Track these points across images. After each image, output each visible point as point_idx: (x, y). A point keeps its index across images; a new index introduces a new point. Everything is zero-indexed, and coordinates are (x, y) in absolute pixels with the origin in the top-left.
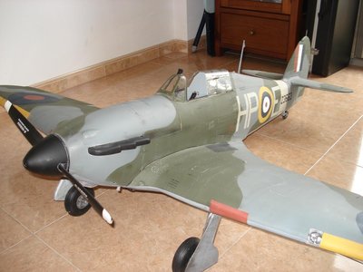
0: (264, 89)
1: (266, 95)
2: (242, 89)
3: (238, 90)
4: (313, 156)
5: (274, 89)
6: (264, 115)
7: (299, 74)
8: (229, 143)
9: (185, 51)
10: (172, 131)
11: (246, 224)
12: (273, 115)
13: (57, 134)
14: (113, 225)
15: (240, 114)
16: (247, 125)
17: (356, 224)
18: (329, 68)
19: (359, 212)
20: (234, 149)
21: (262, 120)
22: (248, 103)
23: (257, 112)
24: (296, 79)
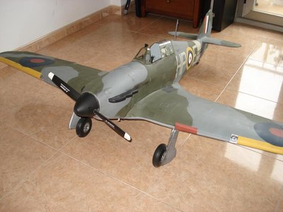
0: (189, 49)
1: (190, 52)
2: (178, 51)
3: (176, 53)
4: (219, 89)
5: (194, 47)
6: (189, 65)
7: (206, 35)
8: (173, 85)
9: (119, 13)
10: (146, 83)
11: (196, 134)
12: (194, 64)
13: (90, 92)
14: (130, 141)
15: (178, 67)
16: (181, 73)
17: (254, 130)
18: (222, 26)
19: (254, 123)
20: (176, 89)
21: (188, 68)
22: (182, 59)
23: (185, 64)
24: (205, 38)
